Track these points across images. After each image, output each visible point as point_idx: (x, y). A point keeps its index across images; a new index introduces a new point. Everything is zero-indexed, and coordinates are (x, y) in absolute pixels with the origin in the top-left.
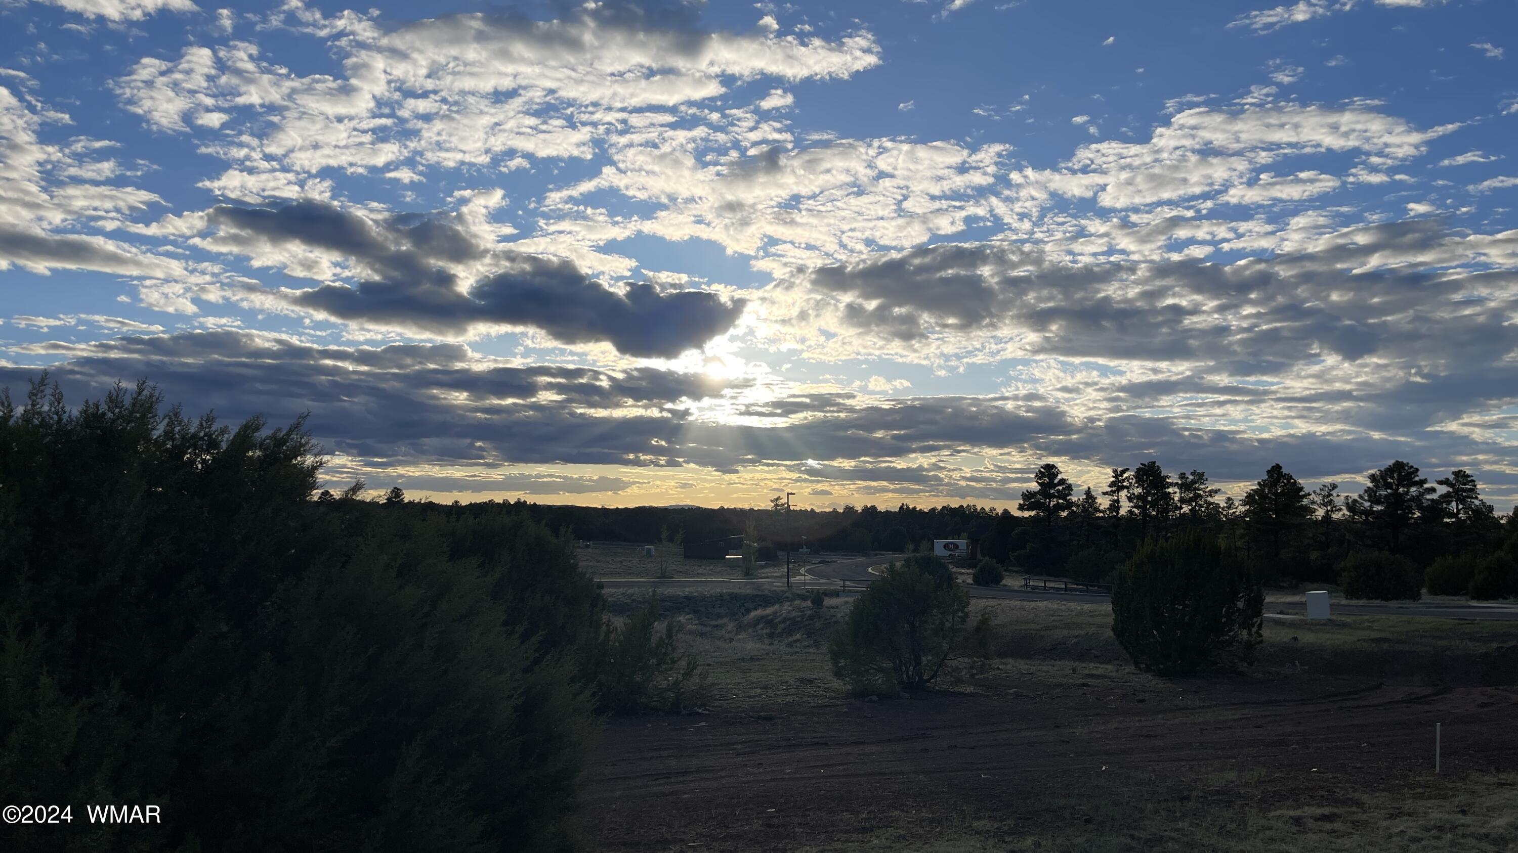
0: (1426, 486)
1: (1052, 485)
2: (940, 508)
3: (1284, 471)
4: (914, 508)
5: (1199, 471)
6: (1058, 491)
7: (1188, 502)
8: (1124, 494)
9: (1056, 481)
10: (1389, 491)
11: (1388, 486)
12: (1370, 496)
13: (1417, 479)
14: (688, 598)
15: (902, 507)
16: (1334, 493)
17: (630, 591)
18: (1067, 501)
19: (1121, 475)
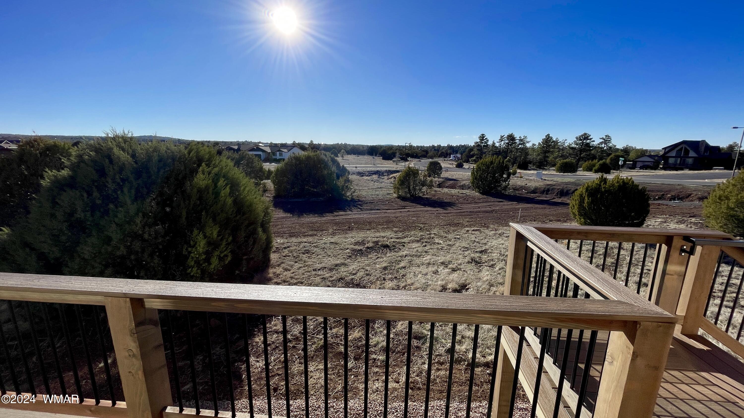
0: (592, 140)
1: (483, 140)
2: (458, 145)
3: (550, 136)
4: (451, 145)
5: (526, 136)
6: (485, 141)
7: (521, 144)
8: (503, 142)
9: (484, 139)
10: (581, 141)
11: (581, 140)
12: (575, 143)
13: (590, 138)
14: (378, 171)
15: (448, 145)
16: (566, 142)
17: (363, 169)
18: (487, 144)
19: (503, 137)
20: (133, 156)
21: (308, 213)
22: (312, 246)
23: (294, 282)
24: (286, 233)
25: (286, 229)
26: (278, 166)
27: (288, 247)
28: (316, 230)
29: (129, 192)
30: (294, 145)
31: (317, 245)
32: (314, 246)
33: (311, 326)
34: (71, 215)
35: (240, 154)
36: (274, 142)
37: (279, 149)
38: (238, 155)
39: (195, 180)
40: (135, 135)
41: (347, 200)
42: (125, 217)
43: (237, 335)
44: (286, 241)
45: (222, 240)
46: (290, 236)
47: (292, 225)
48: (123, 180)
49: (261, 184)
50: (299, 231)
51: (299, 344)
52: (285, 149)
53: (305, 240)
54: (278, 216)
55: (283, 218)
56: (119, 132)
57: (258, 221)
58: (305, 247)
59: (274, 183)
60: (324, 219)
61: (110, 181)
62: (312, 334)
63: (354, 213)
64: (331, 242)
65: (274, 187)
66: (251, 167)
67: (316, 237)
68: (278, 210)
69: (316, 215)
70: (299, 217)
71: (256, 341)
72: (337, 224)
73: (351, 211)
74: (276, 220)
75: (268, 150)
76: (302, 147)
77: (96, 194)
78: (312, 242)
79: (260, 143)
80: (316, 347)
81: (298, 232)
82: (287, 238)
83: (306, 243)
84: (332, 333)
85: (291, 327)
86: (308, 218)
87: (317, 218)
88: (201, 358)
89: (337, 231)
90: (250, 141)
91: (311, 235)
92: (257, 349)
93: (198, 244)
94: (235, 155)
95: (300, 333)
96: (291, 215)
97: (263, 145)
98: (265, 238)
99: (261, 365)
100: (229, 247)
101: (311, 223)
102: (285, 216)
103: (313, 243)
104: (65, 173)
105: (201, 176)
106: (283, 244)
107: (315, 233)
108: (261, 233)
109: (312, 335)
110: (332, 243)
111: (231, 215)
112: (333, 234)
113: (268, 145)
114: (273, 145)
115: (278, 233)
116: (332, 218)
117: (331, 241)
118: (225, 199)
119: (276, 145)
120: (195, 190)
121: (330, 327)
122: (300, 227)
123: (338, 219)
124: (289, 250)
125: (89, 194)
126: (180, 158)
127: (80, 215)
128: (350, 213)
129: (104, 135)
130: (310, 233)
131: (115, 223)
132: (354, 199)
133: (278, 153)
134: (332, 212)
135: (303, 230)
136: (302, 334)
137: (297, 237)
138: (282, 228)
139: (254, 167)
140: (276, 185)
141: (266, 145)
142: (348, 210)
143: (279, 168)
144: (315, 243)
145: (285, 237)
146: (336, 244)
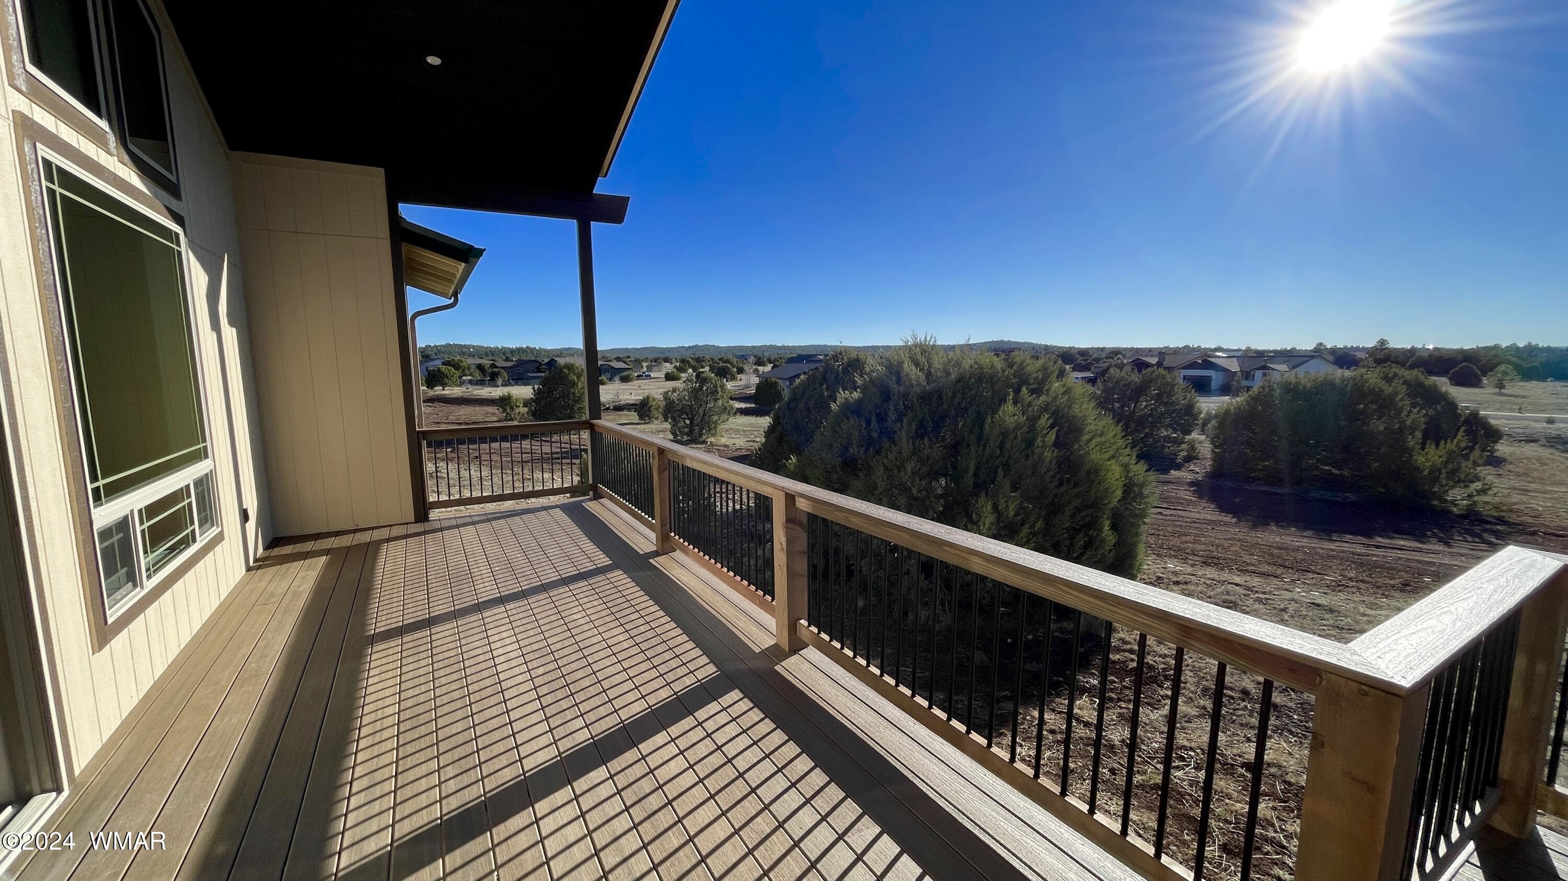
20: (929, 375)
21: (1285, 524)
22: (1252, 596)
23: (1161, 653)
24: (1197, 555)
25: (1202, 547)
26: (1231, 404)
27: (1186, 583)
28: (1285, 567)
29: (910, 425)
30: (1319, 352)
31: (1267, 599)
32: (1259, 600)
33: (1156, 742)
34: (846, 449)
35: (1146, 373)
36: (1253, 347)
37: (1263, 364)
38: (1141, 376)
39: (1000, 412)
40: (939, 343)
41: (1450, 512)
42: (896, 459)
43: (1008, 693)
44: (1189, 570)
45: (1023, 524)
46: (1204, 563)
47: (1224, 542)
48: (906, 407)
49: (1184, 443)
50: (1234, 558)
51: (1110, 757)
52: (1281, 363)
53: (1237, 580)
54: (1197, 516)
55: (1210, 522)
56: (921, 338)
57: (1105, 505)
58: (1228, 593)
59: (1213, 443)
60: (1332, 546)
61: (892, 407)
62: (1149, 758)
63: (1452, 550)
64: (1313, 604)
65: (1213, 451)
66: (1165, 404)
67: (1275, 581)
68: (1204, 503)
69: (1310, 533)
70: (1254, 526)
71: (1032, 714)
72: (1362, 564)
73: (1447, 544)
74: (1188, 524)
75: (1234, 366)
76: (1344, 358)
77: (874, 424)
78: (1255, 589)
79: (1219, 349)
80: (1143, 780)
81: (1230, 559)
82: (1192, 566)
83: (1237, 588)
84: (1196, 777)
85: (1110, 725)
86: (1280, 535)
87: (1305, 540)
88: (942, 697)
89: (1351, 584)
90: (1195, 346)
91: (1262, 574)
92: (1029, 727)
93: (983, 519)
94: (1133, 376)
95: (1123, 741)
96: (1234, 520)
97: (1224, 355)
98: (1114, 541)
99: (1024, 754)
100: (1034, 540)
101: (1281, 548)
102: (1215, 518)
103: (1257, 592)
104: (856, 395)
105: (1010, 407)
106: (1176, 573)
107: (1279, 571)
108: (1107, 528)
109: (1147, 757)
110: (1318, 605)
111: (1051, 482)
112: (1338, 587)
113: (1240, 354)
114: (1251, 354)
115: (1179, 550)
116: (1359, 549)
117: (1318, 601)
118: (1043, 453)
119: (1260, 354)
120: (996, 432)
121: (1197, 763)
122: (1243, 550)
123: (1377, 556)
124: (1185, 590)
125: (868, 423)
126: (991, 377)
127: (853, 450)
128: (1439, 547)
129: (901, 344)
130: (1265, 568)
131: (884, 465)
132: (1477, 513)
133: (1258, 374)
134: (1368, 535)
135: (1246, 558)
136: (1128, 746)
137: (1222, 569)
138: (1195, 542)
139: (1172, 404)
140: (1216, 447)
141: (1232, 354)
142: (1434, 540)
143: (1232, 408)
144: (1264, 593)
145: (1191, 562)
146: (1331, 611)
